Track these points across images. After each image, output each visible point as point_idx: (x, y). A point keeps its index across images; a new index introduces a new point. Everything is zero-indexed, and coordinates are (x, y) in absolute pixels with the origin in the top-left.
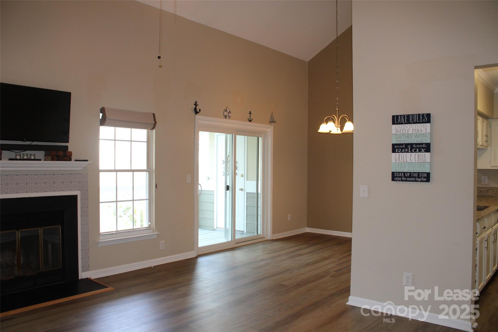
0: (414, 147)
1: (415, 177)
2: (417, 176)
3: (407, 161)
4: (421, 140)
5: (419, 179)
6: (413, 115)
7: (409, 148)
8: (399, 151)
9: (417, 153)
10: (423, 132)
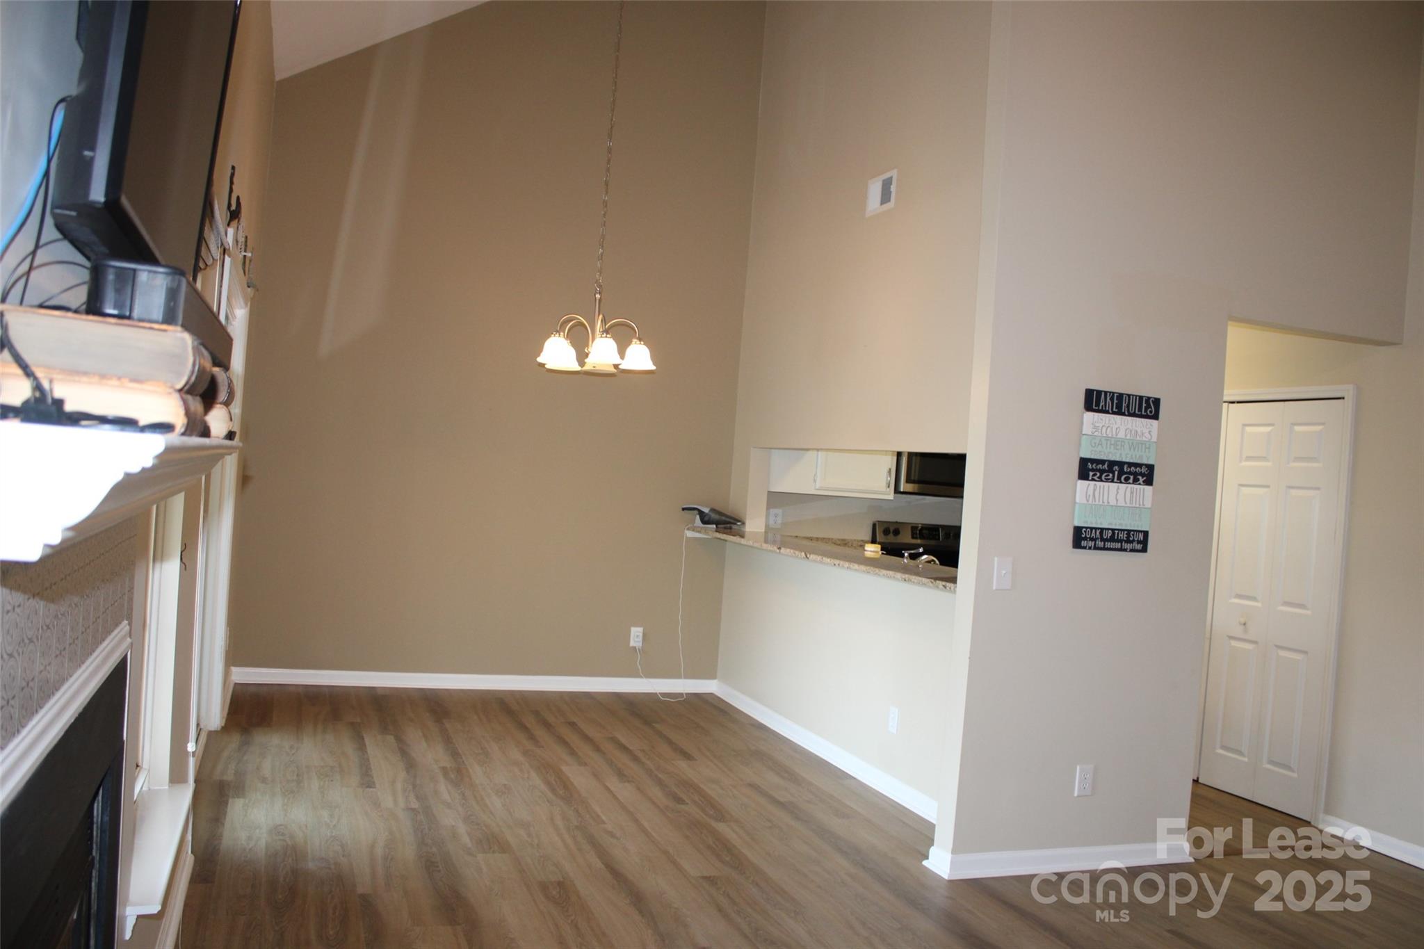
0: (1125, 470)
1: (1120, 541)
2: (1125, 539)
3: (1108, 503)
4: (1139, 457)
5: (1129, 546)
6: (1129, 396)
7: (1116, 473)
8: (1095, 478)
9: (1130, 486)
10: (1144, 439)
